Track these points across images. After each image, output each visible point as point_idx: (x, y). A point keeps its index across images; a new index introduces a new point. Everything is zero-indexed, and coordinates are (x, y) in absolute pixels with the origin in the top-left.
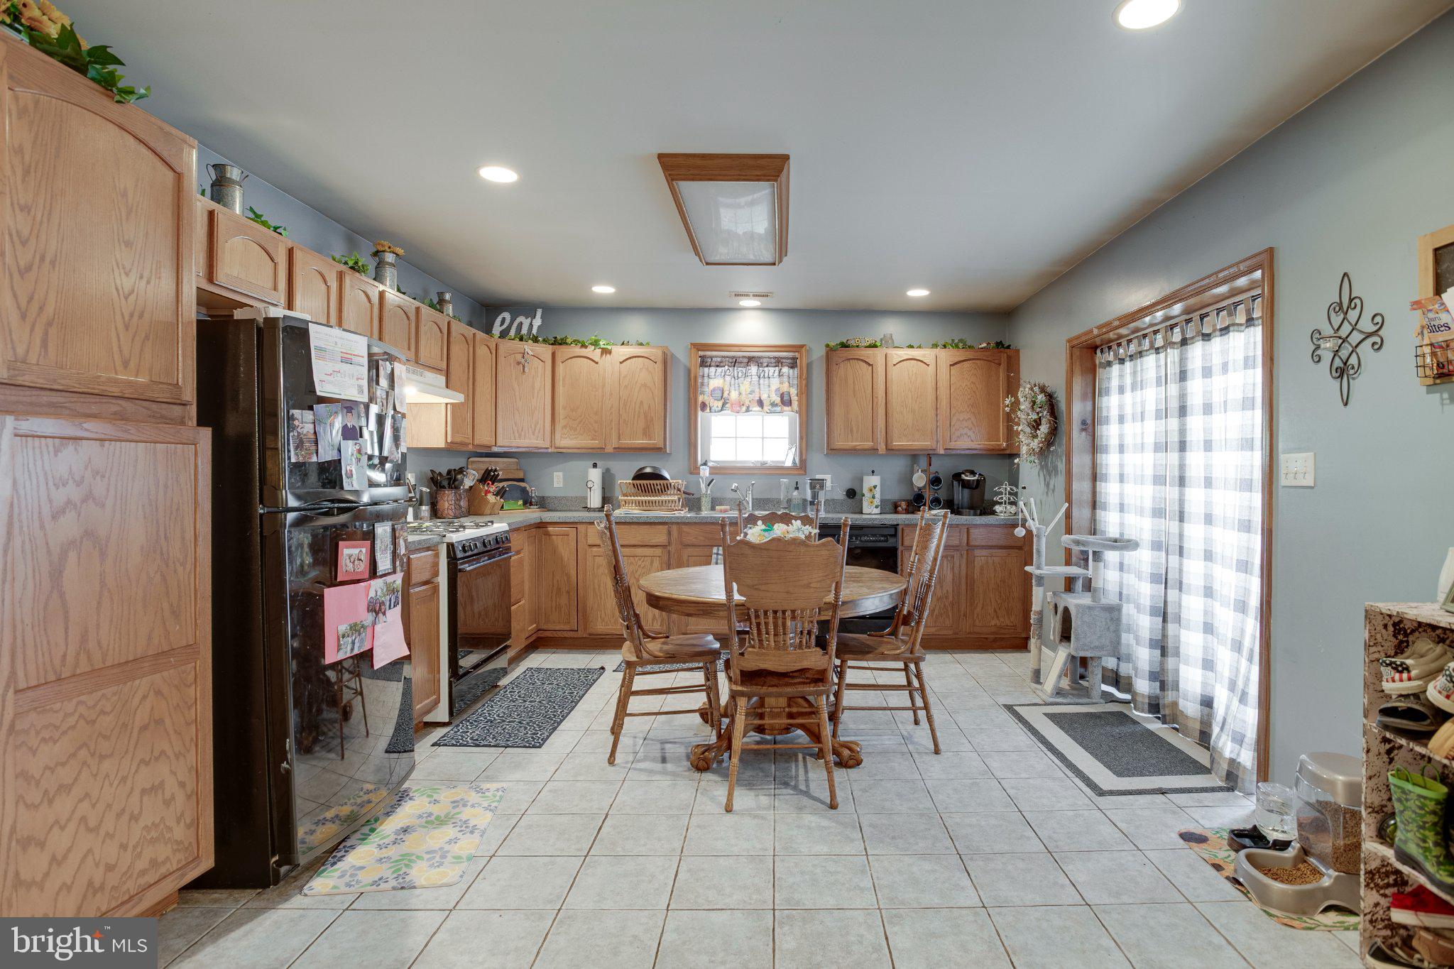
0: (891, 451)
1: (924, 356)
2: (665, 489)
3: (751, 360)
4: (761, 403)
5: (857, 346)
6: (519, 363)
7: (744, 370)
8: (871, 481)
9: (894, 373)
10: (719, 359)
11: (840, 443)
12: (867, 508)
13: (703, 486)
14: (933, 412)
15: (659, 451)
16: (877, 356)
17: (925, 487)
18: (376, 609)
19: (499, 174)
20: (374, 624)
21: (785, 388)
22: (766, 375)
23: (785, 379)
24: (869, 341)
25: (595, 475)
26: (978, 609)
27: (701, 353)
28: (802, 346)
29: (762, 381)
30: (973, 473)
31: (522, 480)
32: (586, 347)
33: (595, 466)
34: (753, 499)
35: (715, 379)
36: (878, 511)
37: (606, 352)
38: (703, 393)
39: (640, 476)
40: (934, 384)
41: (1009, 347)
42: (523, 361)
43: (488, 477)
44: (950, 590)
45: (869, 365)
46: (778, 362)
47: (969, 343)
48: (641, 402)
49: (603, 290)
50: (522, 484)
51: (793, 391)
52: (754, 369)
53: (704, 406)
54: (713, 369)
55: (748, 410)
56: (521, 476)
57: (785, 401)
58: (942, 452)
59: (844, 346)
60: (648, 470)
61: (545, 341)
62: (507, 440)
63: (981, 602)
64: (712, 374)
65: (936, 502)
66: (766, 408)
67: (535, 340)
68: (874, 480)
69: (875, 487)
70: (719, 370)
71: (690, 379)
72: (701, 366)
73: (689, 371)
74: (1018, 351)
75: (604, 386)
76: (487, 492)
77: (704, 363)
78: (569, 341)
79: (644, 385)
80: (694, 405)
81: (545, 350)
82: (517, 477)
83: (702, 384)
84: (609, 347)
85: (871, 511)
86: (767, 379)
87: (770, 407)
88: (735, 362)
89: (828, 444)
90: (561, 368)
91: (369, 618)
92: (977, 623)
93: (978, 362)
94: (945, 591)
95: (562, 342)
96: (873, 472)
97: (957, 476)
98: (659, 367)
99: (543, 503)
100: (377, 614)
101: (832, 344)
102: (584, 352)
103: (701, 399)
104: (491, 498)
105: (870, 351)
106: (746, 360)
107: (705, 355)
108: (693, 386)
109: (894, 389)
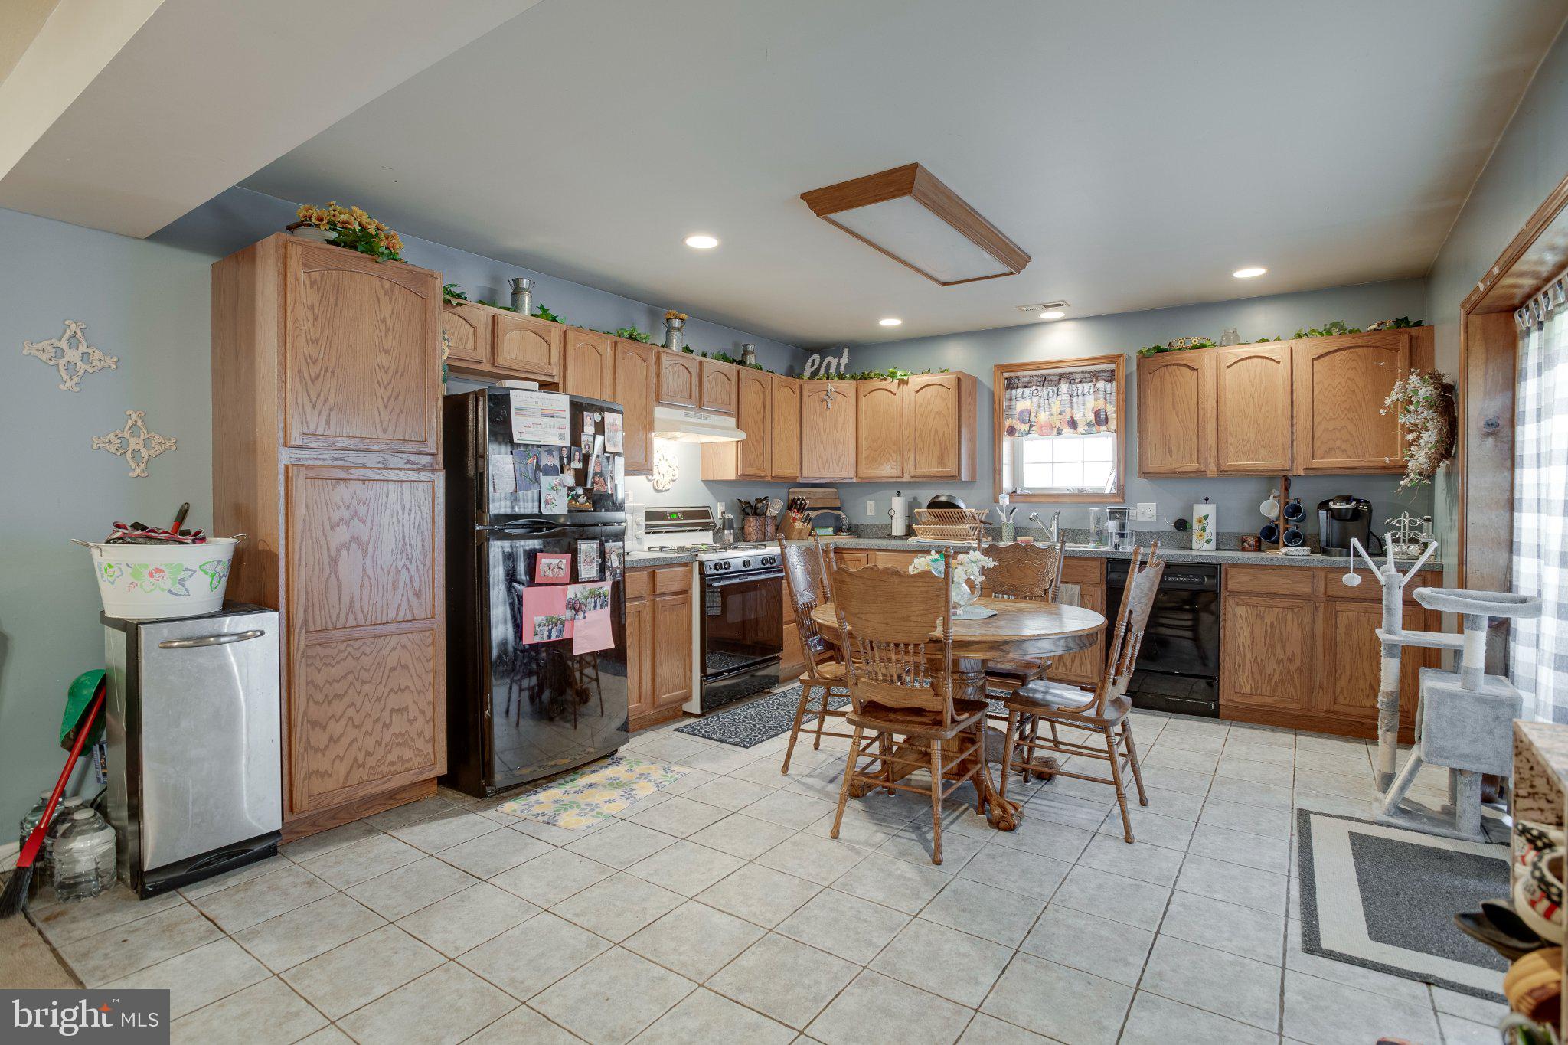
0: (1226, 475)
1: (1272, 351)
2: (961, 518)
3: (1061, 377)
4: (1073, 424)
5: (1180, 349)
6: (823, 400)
7: (1055, 388)
8: (1201, 510)
9: (1229, 377)
10: (1027, 380)
11: (1154, 465)
12: (1196, 544)
13: (1003, 516)
14: (1286, 422)
15: (953, 479)
16: (1207, 358)
17: (1278, 518)
18: (575, 607)
19: (702, 242)
20: (573, 619)
21: (1101, 404)
22: (1080, 392)
23: (1101, 394)
24: (1196, 340)
25: (898, 505)
26: (1343, 682)
27: (1006, 375)
28: (1119, 356)
29: (1075, 399)
30: (1347, 499)
31: (839, 509)
32: (885, 379)
33: (898, 494)
34: (1059, 530)
35: (1024, 401)
36: (1212, 545)
37: (903, 382)
38: (1009, 416)
39: (935, 504)
40: (1287, 388)
41: (1418, 324)
42: (826, 397)
43: (794, 505)
44: (1298, 652)
45: (1194, 370)
46: (1094, 376)
47: (1349, 327)
48: (936, 431)
49: (890, 323)
50: (838, 512)
51: (1111, 410)
52: (1064, 386)
53: (1012, 431)
54: (1020, 390)
55: (1059, 433)
56: (838, 505)
57: (1101, 419)
58: (1301, 472)
59: (1159, 350)
60: (943, 499)
61: (853, 378)
62: (812, 471)
63: (1348, 673)
64: (1019, 396)
65: (1294, 538)
66: (1080, 429)
67: (841, 377)
68: (1208, 509)
69: (1206, 518)
70: (1027, 391)
71: (994, 403)
72: (1007, 388)
73: (992, 394)
74: (1431, 328)
75: (902, 416)
76: (795, 519)
77: (1011, 385)
78: (872, 375)
79: (939, 413)
80: (998, 428)
81: (848, 386)
82: (833, 506)
83: (1010, 407)
84: (906, 378)
85: (1203, 547)
86: (1081, 397)
87: (1086, 428)
88: (1044, 381)
89: (1140, 466)
90: (863, 401)
91: (569, 614)
92: (1341, 700)
93: (1358, 350)
94: (1289, 653)
95: (865, 377)
96: (1207, 499)
97: (1324, 505)
98: (954, 393)
99: (854, 530)
100: (577, 611)
101: (1144, 350)
102: (883, 384)
103: (1007, 423)
104: (799, 525)
105: (1195, 353)
106: (1057, 378)
107: (1012, 377)
108: (997, 411)
109: (1228, 397)
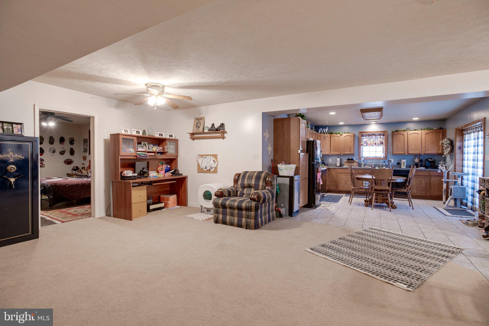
0: (409, 154)
1: (418, 132)
2: (354, 162)
3: (373, 135)
4: (376, 144)
5: (400, 131)
7: (371, 137)
8: (403, 161)
9: (410, 137)
10: (366, 135)
11: (395, 152)
12: (402, 167)
13: (362, 162)
14: (420, 145)
15: (352, 155)
16: (405, 133)
17: (418, 162)
21: (382, 140)
22: (377, 138)
23: (382, 138)
24: (403, 129)
25: (338, 159)
26: (432, 190)
27: (361, 134)
28: (386, 131)
29: (376, 139)
30: (432, 159)
32: (337, 134)
33: (338, 158)
34: (374, 165)
35: (365, 139)
36: (405, 167)
37: (341, 135)
38: (362, 142)
39: (348, 159)
40: (421, 139)
41: (443, 129)
42: (325, 137)
44: (424, 185)
45: (403, 135)
46: (380, 135)
47: (431, 128)
48: (349, 145)
49: (341, 123)
50: (323, 161)
51: (384, 141)
52: (374, 137)
53: (362, 145)
54: (364, 137)
55: (373, 145)
57: (382, 143)
58: (423, 154)
59: (397, 131)
60: (350, 158)
61: (329, 133)
63: (433, 189)
64: (364, 138)
65: (421, 166)
66: (377, 145)
67: (327, 133)
68: (405, 161)
69: (405, 162)
70: (366, 137)
71: (359, 139)
72: (361, 136)
73: (359, 138)
74: (446, 130)
75: (341, 142)
77: (362, 136)
78: (333, 133)
79: (349, 141)
80: (360, 145)
81: (329, 135)
83: (362, 140)
84: (342, 134)
85: (403, 167)
86: (377, 139)
87: (378, 145)
88: (369, 135)
89: (392, 152)
90: (332, 139)
92: (432, 193)
93: (434, 133)
94: (423, 186)
95: (332, 133)
96: (404, 159)
97: (427, 160)
98: (353, 137)
99: (328, 165)
101: (393, 131)
102: (337, 135)
103: (361, 143)
105: (403, 132)
106: (372, 135)
107: (362, 134)
108: (359, 141)
109: (410, 140)
